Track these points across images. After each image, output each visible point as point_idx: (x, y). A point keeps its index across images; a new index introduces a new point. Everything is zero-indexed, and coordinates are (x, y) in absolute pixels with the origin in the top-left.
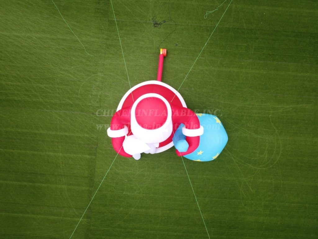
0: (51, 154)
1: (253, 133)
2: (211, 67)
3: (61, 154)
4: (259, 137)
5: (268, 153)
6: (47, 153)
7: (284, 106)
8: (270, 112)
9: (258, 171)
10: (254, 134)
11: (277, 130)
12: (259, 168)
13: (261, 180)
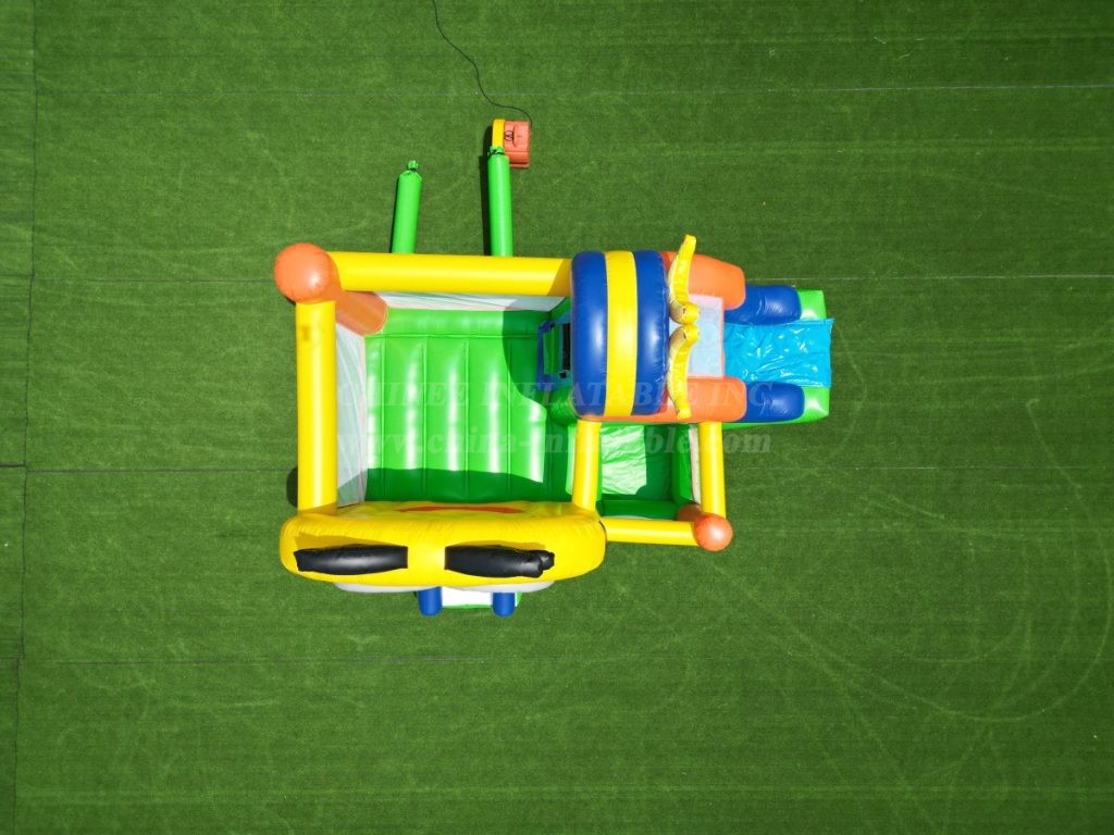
1: (933, 510)
2: (665, 144)
4: (973, 531)
5: (1035, 624)
8: (1029, 378)
9: (986, 733)
10: (942, 517)
11: (1079, 486)
12: (989, 719)
13: (1006, 789)
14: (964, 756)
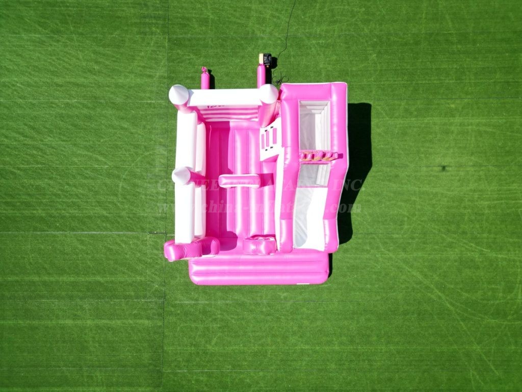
0: (69, 322)
3: (89, 322)
6: (61, 322)
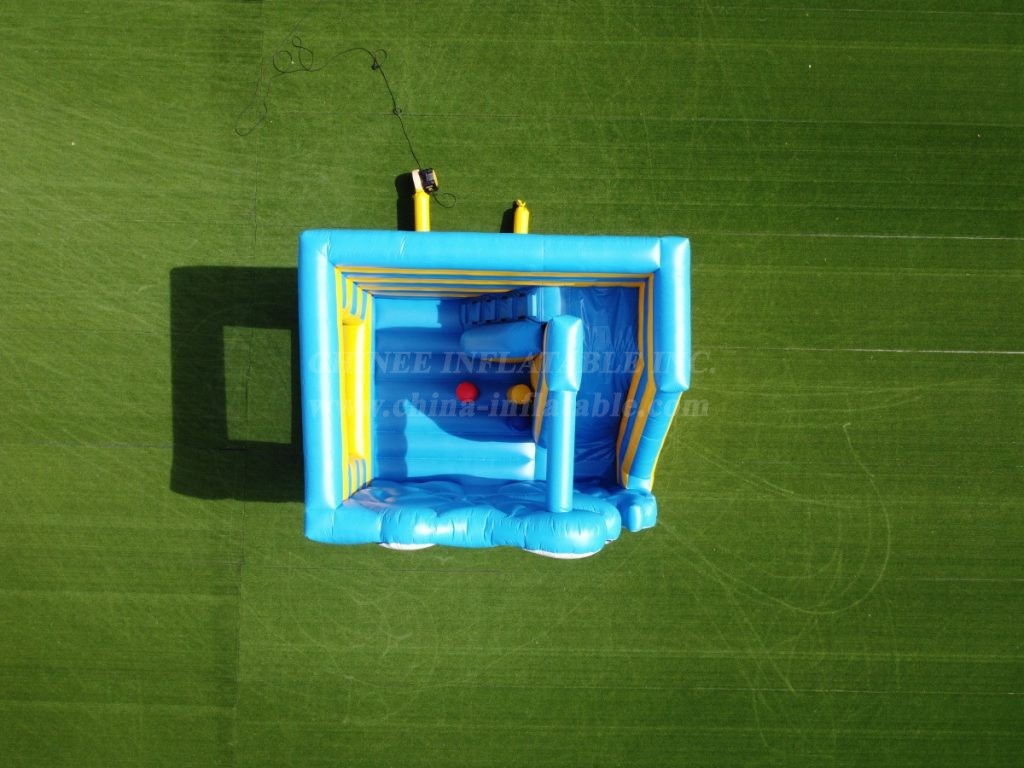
1: (787, 488)
5: (844, 556)
7: (894, 389)
8: (846, 411)
9: (813, 621)
10: (792, 492)
11: (873, 476)
12: (815, 612)
13: (824, 653)
14: (800, 634)
